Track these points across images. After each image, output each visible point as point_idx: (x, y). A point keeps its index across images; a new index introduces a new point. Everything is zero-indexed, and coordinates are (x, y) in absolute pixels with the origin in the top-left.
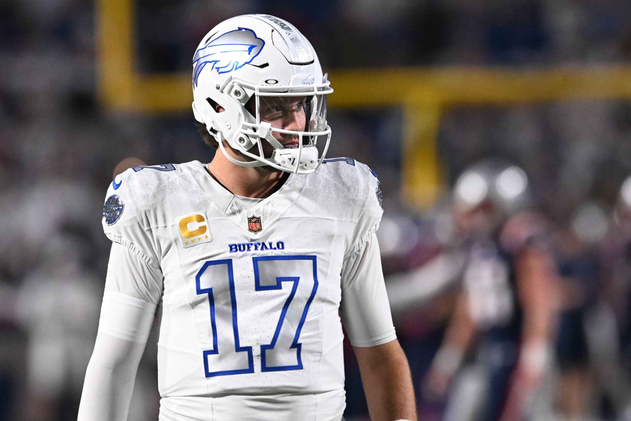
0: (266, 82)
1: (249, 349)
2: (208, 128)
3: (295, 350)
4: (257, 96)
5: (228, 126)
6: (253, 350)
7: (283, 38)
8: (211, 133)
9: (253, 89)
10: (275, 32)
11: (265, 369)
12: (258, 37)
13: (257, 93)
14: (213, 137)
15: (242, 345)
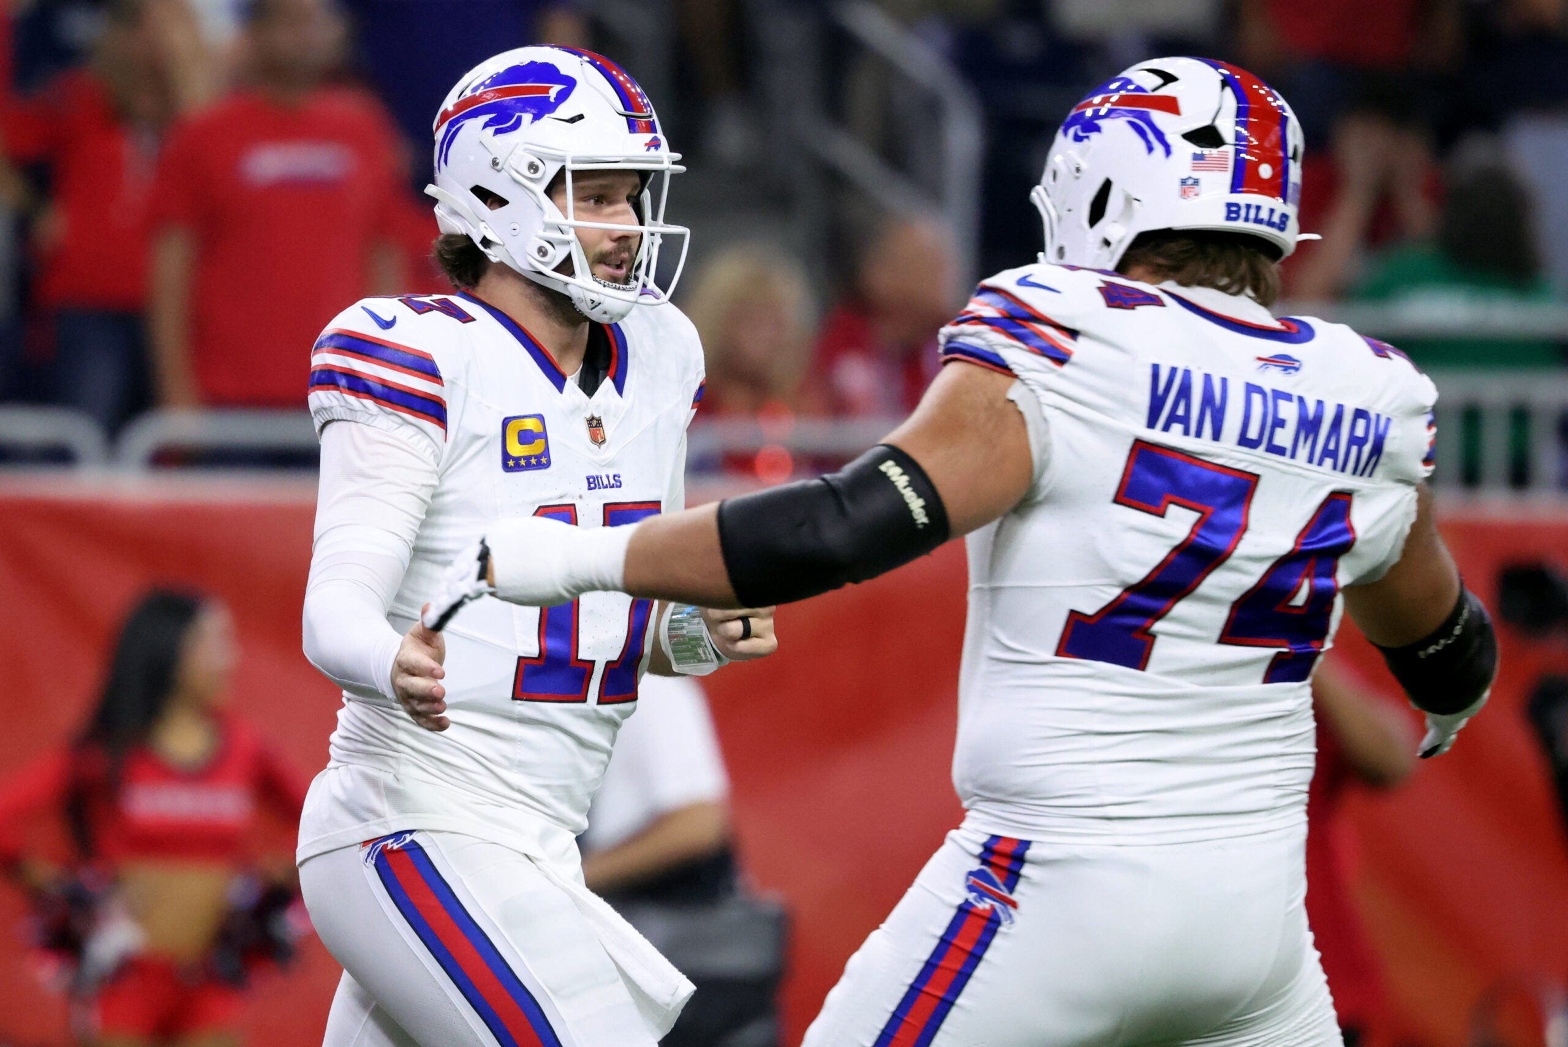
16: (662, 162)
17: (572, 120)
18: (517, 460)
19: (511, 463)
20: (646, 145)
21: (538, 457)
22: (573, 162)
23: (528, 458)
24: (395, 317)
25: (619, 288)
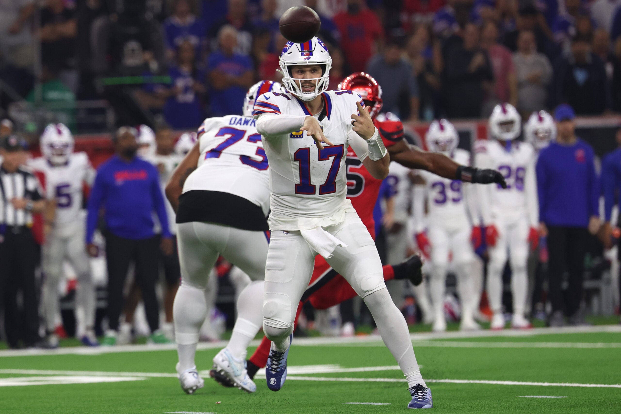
16: (306, 63)
17: (289, 53)
18: (294, 136)
19: (293, 136)
20: (304, 59)
21: (300, 136)
22: (287, 64)
23: (297, 136)
24: (270, 97)
25: (305, 93)
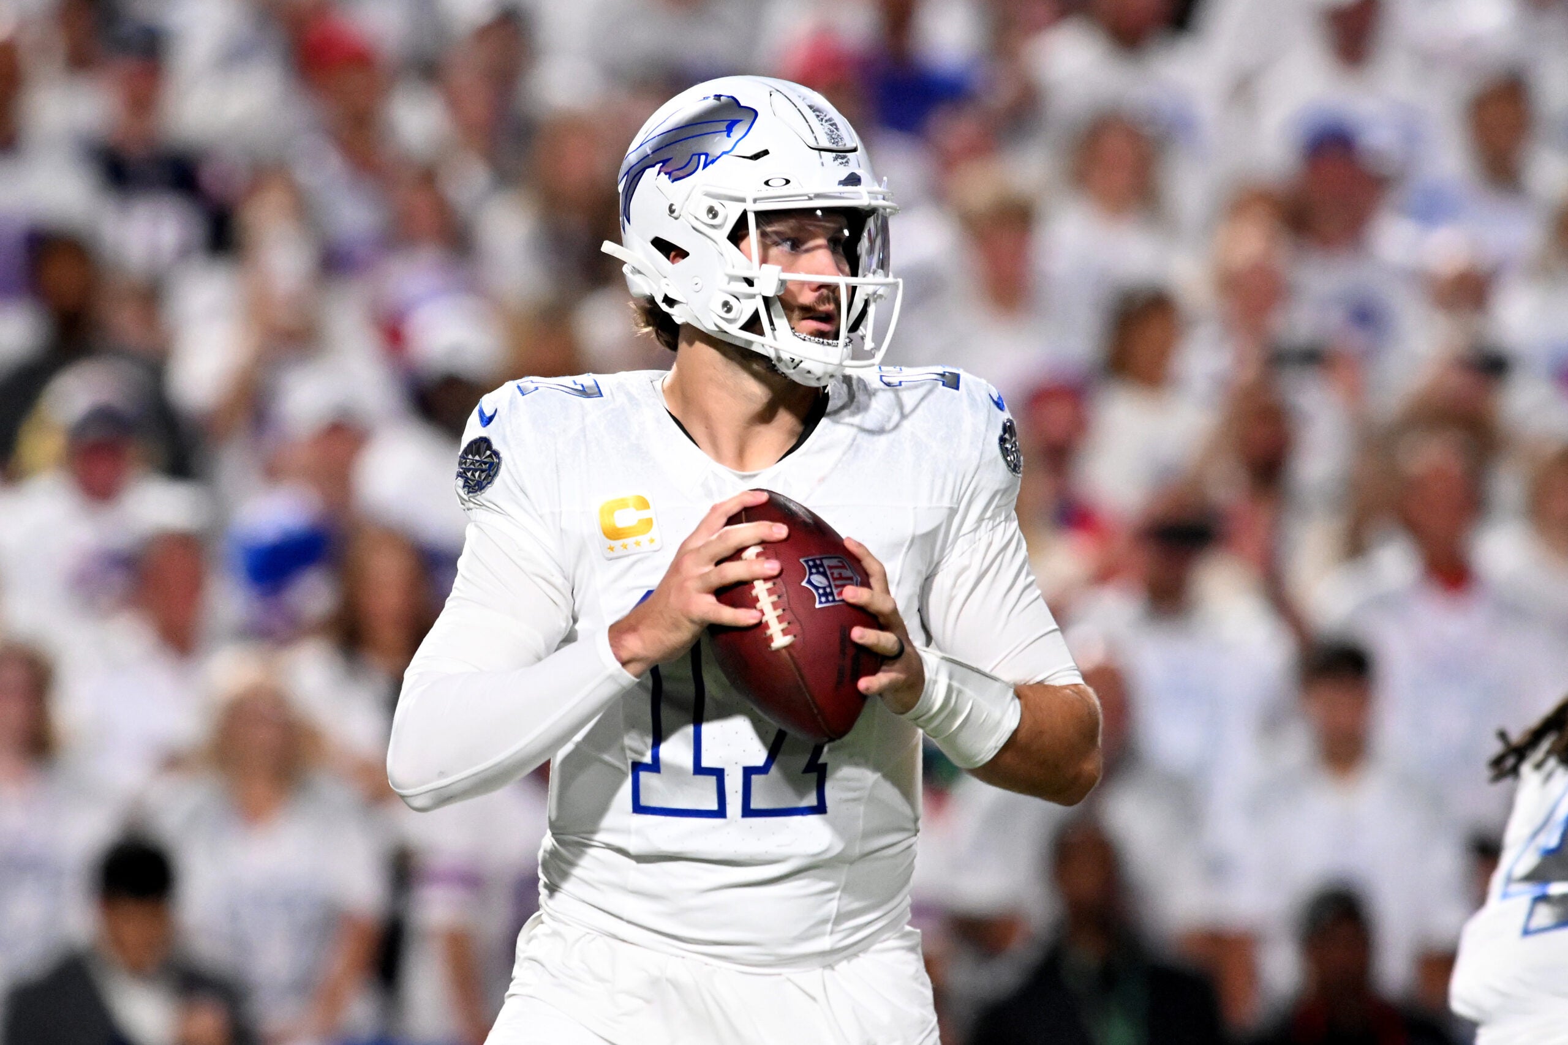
0: (767, 183)
1: (719, 774)
2: (659, 299)
3: (813, 776)
4: (751, 211)
5: (696, 284)
6: (728, 775)
7: (793, 104)
8: (664, 307)
9: (743, 200)
10: (775, 94)
11: (748, 812)
12: (742, 104)
13: (752, 207)
14: (668, 316)
15: (705, 763)
